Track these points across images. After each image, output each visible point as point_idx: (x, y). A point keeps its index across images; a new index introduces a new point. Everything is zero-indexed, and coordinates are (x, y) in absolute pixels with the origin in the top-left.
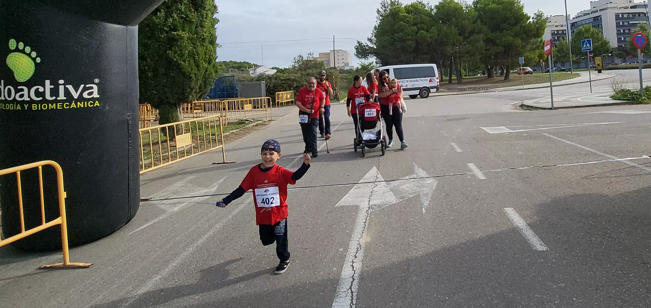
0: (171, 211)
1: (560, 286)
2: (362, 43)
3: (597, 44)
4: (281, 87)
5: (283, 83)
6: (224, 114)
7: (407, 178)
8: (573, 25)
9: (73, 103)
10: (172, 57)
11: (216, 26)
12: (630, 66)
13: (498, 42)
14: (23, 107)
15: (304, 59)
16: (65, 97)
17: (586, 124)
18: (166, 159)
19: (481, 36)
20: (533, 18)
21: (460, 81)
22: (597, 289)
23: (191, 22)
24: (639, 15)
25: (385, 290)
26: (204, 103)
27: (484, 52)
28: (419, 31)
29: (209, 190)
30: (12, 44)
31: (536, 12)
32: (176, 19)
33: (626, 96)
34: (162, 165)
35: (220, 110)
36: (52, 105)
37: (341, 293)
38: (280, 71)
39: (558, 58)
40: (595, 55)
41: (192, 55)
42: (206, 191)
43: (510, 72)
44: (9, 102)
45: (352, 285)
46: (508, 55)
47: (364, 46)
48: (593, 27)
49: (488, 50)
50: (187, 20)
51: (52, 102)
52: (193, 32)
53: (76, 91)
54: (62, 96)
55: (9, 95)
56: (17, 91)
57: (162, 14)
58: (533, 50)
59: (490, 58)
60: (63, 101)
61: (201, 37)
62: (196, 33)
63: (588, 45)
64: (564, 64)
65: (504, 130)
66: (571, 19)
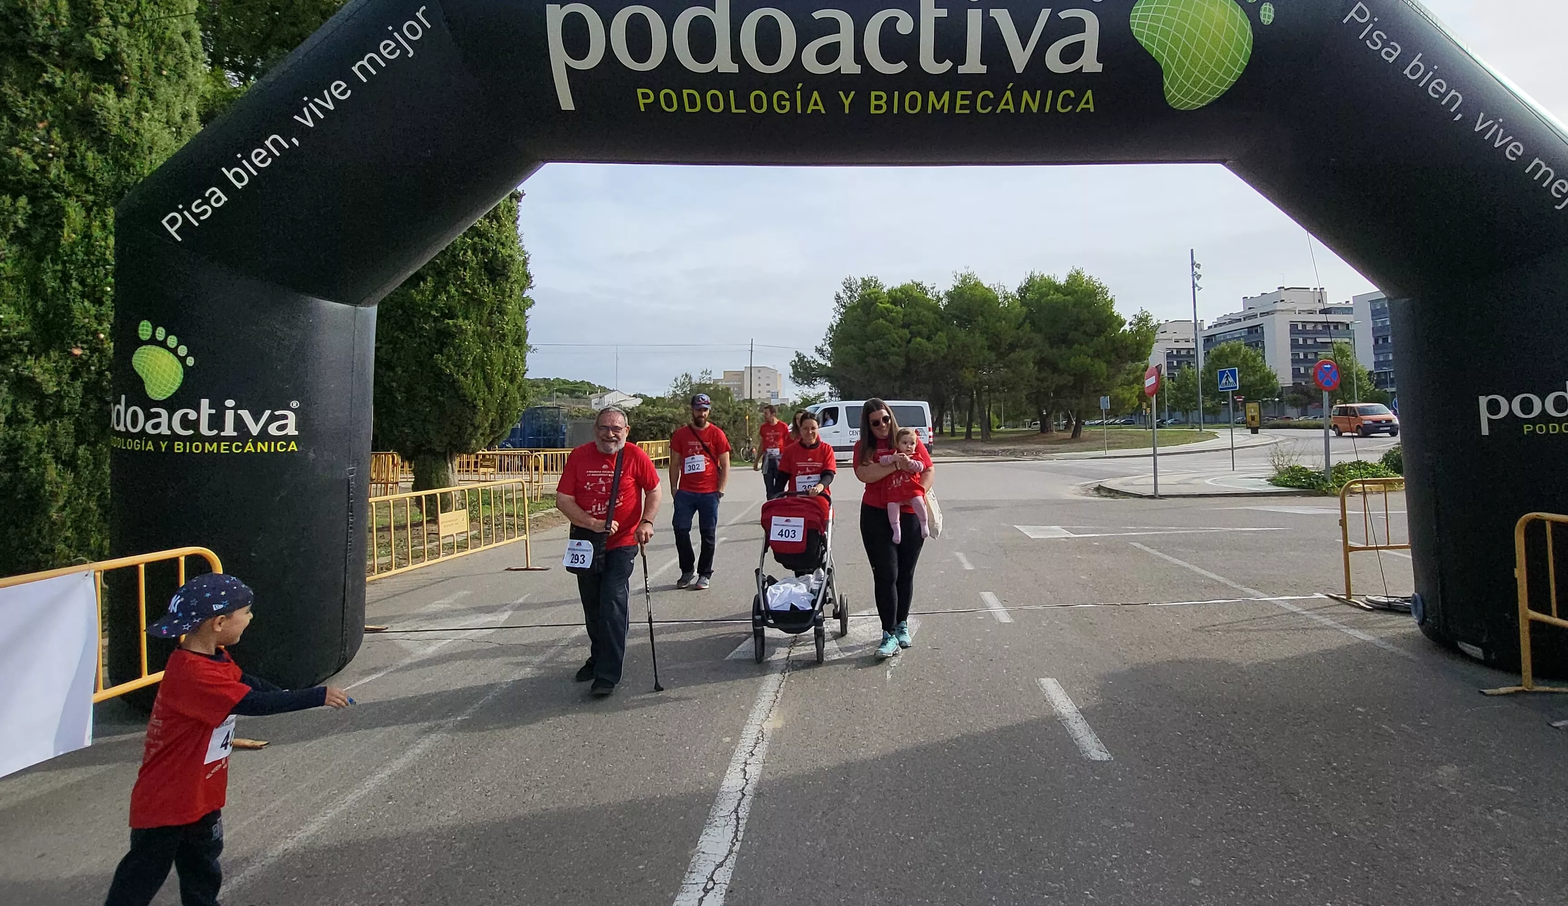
0: (421, 653)
1: (1124, 827)
2: (804, 357)
3: (1252, 379)
4: (647, 432)
5: (650, 425)
6: (535, 478)
7: (865, 613)
8: (1208, 340)
9: (250, 444)
10: (443, 367)
11: (527, 313)
12: (1314, 422)
13: (1061, 365)
14: (157, 446)
15: (693, 381)
16: (234, 431)
17: (1216, 529)
18: (418, 556)
19: (1032, 353)
20: (1131, 324)
21: (987, 436)
22: (1193, 836)
23: (481, 303)
24: (1336, 328)
25: (798, 818)
26: (501, 455)
27: (1035, 383)
28: (913, 339)
29: (495, 619)
30: (145, 329)
31: (1138, 313)
32: (453, 297)
33: (1298, 479)
34: (410, 567)
35: (528, 470)
36: (211, 446)
37: (717, 819)
38: (648, 401)
39: (1177, 401)
40: (1249, 399)
41: (480, 364)
42: (489, 619)
43: (1084, 424)
44: (133, 436)
45: (739, 805)
46: (1081, 391)
47: (809, 362)
48: (1246, 345)
49: (1042, 380)
50: (473, 299)
51: (211, 440)
52: (483, 321)
53: (257, 420)
54: (229, 430)
55: (134, 423)
56: (148, 416)
57: (429, 284)
58: (1130, 384)
59: (1047, 394)
60: (231, 439)
61: (498, 332)
62: (490, 324)
63: (1231, 380)
64: (1187, 413)
65: (1058, 532)
66: (1206, 328)
